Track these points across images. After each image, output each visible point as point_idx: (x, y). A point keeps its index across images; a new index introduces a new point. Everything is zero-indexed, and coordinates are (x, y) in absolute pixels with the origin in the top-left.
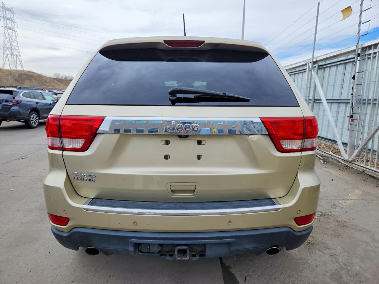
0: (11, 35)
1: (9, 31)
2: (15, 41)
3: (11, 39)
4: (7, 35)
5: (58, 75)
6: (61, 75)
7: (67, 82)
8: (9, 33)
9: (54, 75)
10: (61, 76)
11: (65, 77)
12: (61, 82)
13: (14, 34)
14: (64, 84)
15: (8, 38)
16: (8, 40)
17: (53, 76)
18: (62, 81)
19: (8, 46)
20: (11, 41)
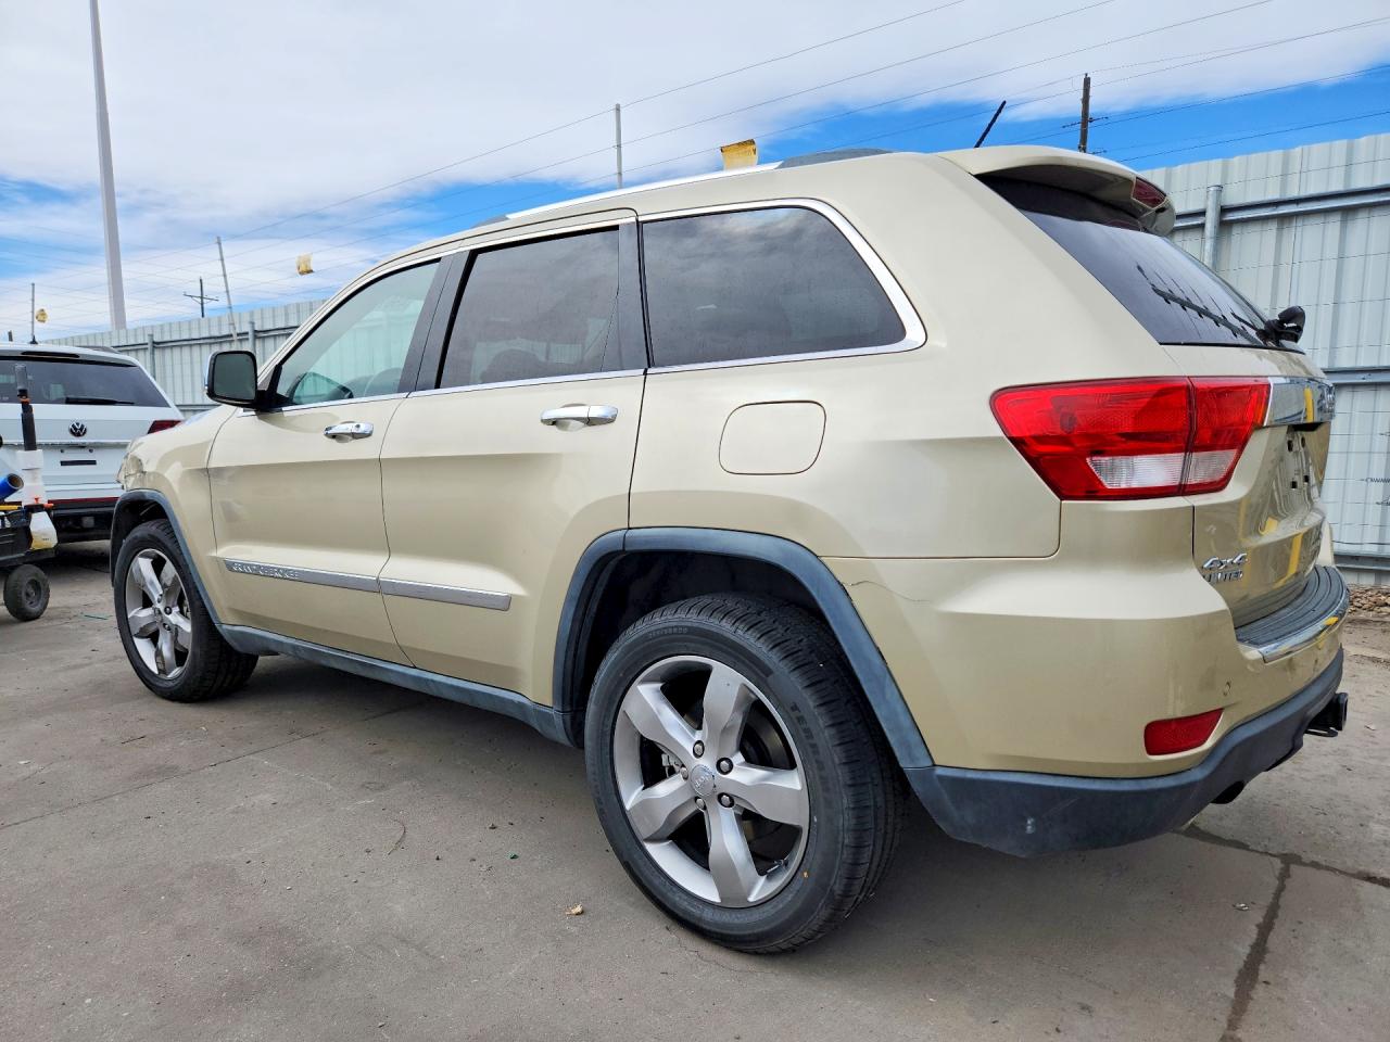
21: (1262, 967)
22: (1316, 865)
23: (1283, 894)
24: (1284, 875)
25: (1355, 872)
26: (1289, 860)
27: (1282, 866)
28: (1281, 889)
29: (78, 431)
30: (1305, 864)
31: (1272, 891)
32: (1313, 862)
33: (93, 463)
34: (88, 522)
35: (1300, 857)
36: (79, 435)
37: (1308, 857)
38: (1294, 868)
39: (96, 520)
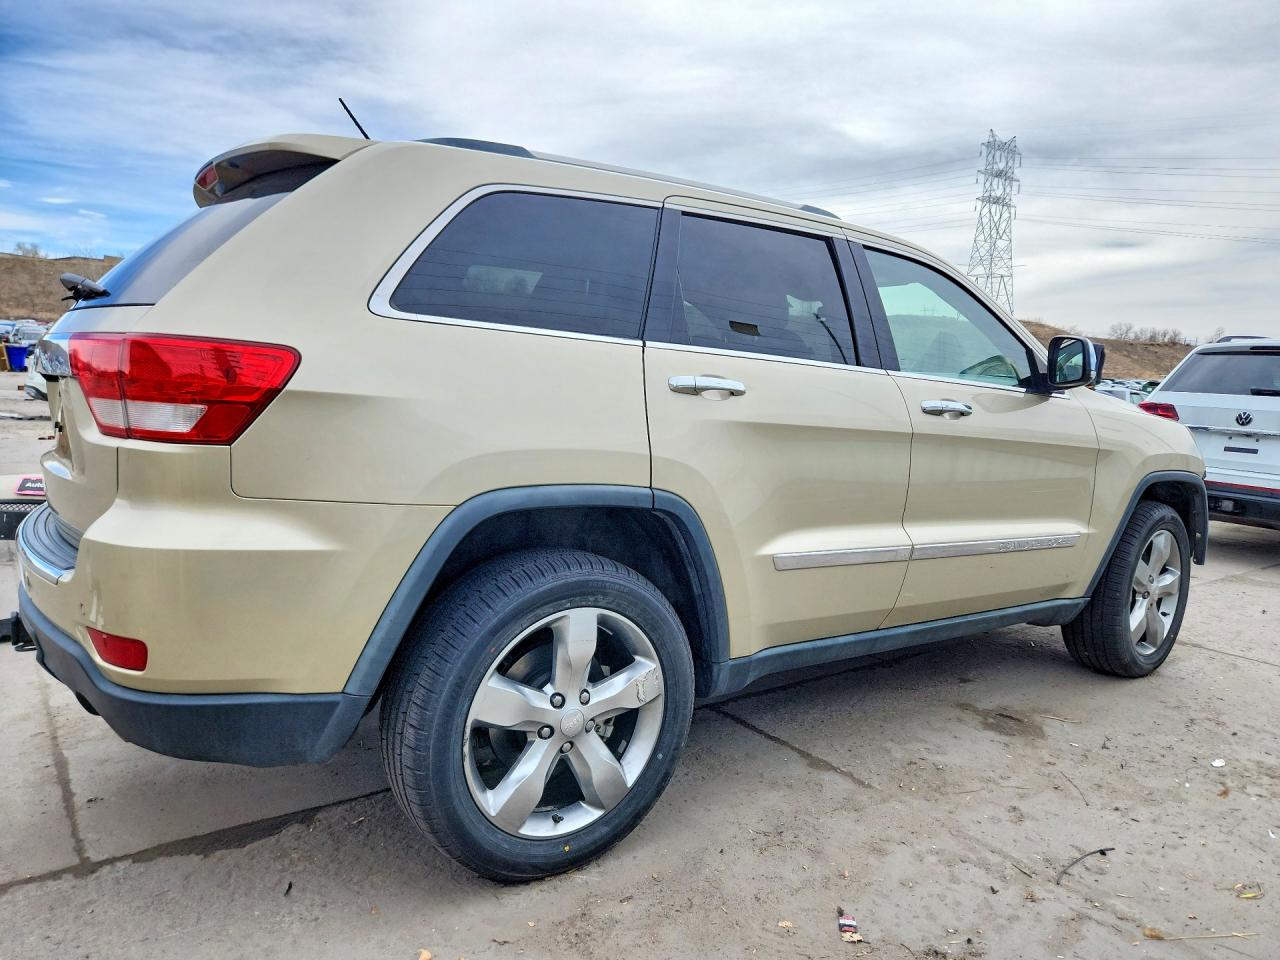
0: (996, 219)
1: (993, 211)
2: (1005, 237)
3: (994, 231)
4: (985, 220)
5: (1124, 328)
6: (1136, 328)
7: (1149, 351)
8: (993, 213)
9: (1114, 329)
10: (1136, 333)
11: (1149, 335)
12: (1125, 353)
13: (1006, 215)
14: (1136, 357)
15: (987, 230)
16: (986, 235)
17: (1109, 335)
18: (1129, 348)
19: (983, 252)
20: (994, 236)
21: (55, 773)
22: (55, 875)
23: (71, 829)
24: (79, 849)
25: (11, 890)
26: (85, 868)
27: (87, 855)
28: (74, 833)
29: (1243, 420)
30: (64, 871)
31: (81, 827)
32: (60, 878)
33: (1255, 451)
34: (1228, 505)
35: (76, 876)
36: (1243, 424)
37: (67, 883)
38: (75, 861)
39: (1234, 505)
